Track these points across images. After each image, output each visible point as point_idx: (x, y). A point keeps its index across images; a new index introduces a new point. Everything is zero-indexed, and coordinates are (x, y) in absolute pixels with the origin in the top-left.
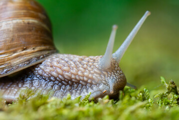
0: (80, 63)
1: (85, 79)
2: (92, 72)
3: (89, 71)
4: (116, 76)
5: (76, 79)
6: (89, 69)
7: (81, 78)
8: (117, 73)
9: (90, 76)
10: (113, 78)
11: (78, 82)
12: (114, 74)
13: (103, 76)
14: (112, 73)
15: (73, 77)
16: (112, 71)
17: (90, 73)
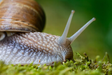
0: (46, 38)
1: (47, 49)
2: (53, 45)
3: (51, 44)
4: (67, 50)
5: (41, 48)
6: (51, 43)
7: (45, 48)
8: (68, 49)
9: (51, 48)
10: (65, 52)
11: (42, 51)
12: (67, 49)
13: (59, 49)
14: (66, 48)
15: (39, 47)
16: (66, 47)
17: (51, 46)
